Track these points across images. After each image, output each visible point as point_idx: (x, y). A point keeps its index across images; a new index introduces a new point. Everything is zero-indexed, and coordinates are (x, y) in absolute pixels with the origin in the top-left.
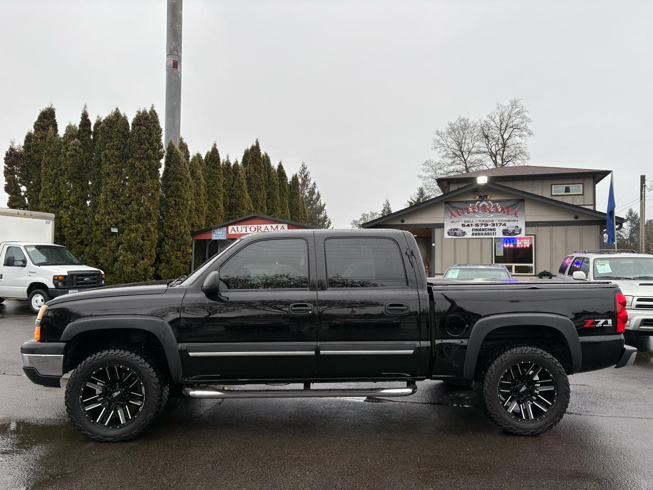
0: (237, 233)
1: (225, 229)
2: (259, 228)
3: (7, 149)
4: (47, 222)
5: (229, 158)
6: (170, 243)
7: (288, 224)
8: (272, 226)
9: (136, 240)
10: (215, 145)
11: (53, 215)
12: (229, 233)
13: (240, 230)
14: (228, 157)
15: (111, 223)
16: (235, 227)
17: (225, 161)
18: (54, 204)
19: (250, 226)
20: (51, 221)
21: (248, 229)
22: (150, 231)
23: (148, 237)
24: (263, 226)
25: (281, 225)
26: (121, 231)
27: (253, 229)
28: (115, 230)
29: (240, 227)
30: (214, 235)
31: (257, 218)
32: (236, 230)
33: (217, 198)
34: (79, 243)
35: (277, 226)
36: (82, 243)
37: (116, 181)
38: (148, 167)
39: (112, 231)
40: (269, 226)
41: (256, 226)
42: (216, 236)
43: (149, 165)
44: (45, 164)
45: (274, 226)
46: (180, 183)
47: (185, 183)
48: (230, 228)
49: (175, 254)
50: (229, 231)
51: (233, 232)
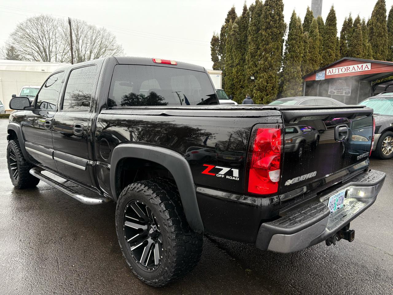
0: (332, 74)
1: (324, 72)
2: (348, 68)
3: (212, 37)
4: (217, 76)
5: (352, 15)
6: (287, 85)
7: (372, 63)
8: (358, 66)
9: (262, 83)
10: (333, 7)
11: (221, 72)
12: (327, 75)
13: (334, 72)
14: (350, 15)
15: (250, 73)
16: (331, 69)
17: (347, 18)
18: (231, 65)
19: (341, 68)
20: (220, 75)
21: (340, 70)
22: (272, 77)
23: (271, 81)
24: (351, 67)
25: (365, 64)
26: (256, 78)
27: (344, 70)
28: (253, 78)
29: (334, 69)
30: (317, 77)
31: (347, 61)
32: (332, 73)
33: (330, 49)
34: (241, 87)
35: (362, 66)
36: (242, 87)
37: (253, 46)
38: (271, 34)
39: (252, 79)
40: (356, 66)
41: (346, 67)
42: (318, 78)
43: (271, 33)
44: (227, 42)
45: (360, 65)
46: (294, 42)
47: (299, 41)
48: (328, 70)
49: (290, 92)
50: (327, 73)
51: (330, 74)
